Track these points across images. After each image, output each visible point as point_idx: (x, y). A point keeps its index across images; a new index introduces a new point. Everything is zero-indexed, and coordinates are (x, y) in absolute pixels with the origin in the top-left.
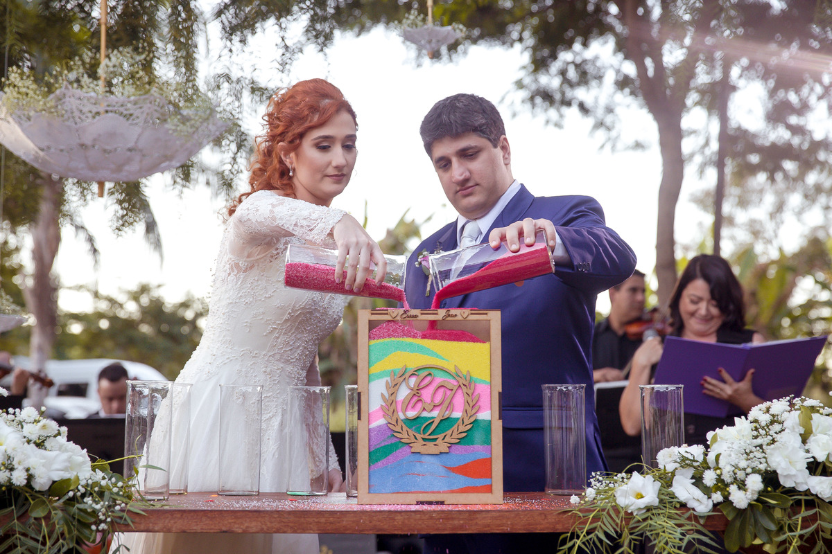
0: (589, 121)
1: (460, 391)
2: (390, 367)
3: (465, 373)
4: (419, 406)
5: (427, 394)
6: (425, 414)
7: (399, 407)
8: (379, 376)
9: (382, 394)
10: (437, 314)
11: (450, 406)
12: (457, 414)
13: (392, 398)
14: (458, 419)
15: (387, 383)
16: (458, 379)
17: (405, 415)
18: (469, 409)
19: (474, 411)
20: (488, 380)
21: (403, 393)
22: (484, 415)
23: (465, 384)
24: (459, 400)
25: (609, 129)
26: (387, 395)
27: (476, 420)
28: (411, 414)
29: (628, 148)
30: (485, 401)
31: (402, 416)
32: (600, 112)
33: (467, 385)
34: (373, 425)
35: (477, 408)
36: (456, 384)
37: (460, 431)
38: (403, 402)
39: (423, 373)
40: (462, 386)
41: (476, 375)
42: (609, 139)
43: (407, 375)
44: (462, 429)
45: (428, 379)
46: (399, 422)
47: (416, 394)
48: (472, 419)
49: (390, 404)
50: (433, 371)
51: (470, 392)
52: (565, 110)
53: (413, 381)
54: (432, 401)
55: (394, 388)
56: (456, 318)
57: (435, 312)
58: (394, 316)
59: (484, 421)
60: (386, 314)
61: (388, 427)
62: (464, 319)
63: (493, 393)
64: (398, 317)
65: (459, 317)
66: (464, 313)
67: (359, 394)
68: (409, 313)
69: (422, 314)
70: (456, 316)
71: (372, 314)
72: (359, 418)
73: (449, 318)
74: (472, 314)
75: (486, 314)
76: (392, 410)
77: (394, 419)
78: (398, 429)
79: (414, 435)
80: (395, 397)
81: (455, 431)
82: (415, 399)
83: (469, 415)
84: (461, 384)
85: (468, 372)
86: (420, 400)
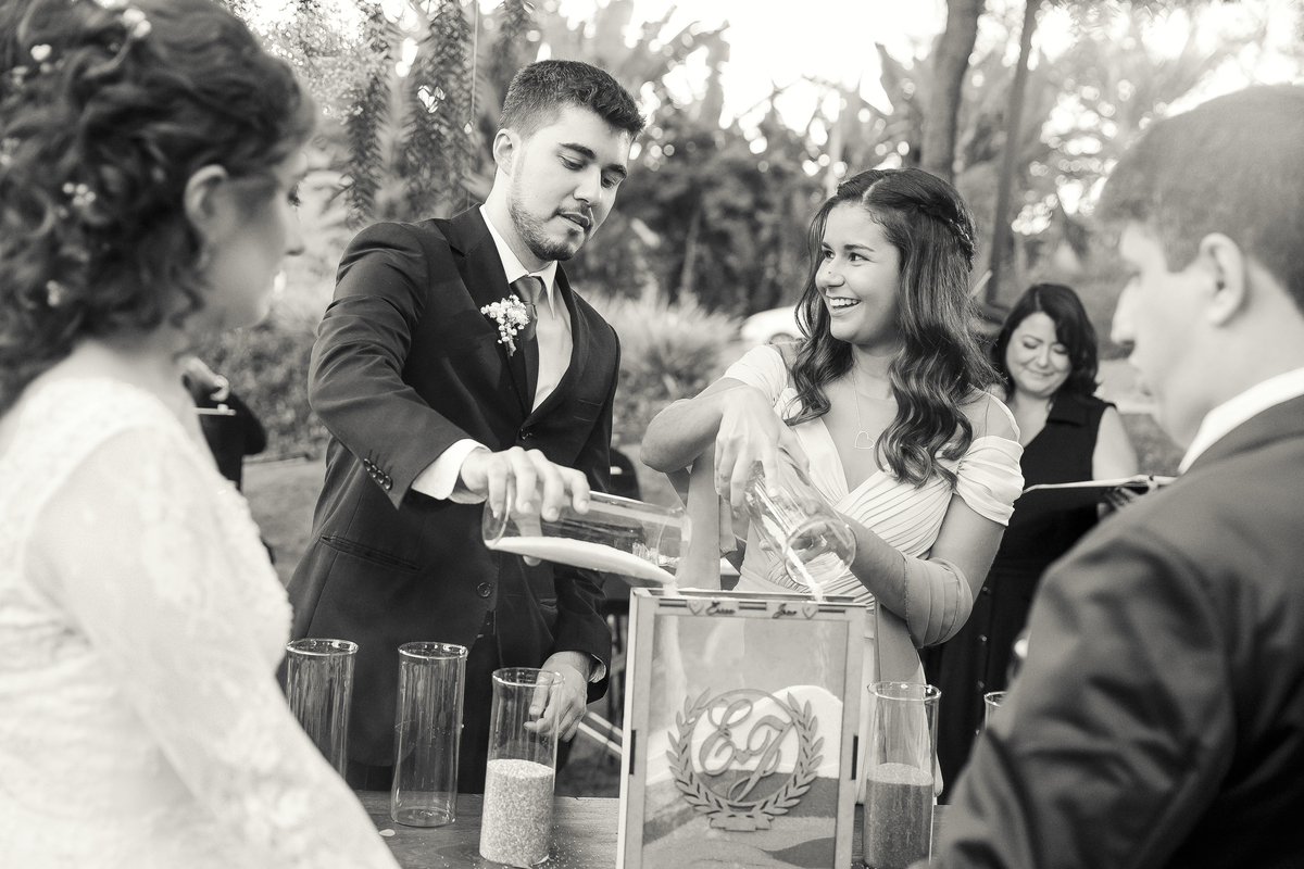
1: (793, 732)
4: (728, 752)
5: (739, 736)
6: (736, 766)
10: (764, 609)
11: (777, 755)
13: (686, 740)
14: (788, 775)
15: (678, 715)
17: (703, 765)
18: (805, 761)
19: (813, 764)
22: (829, 769)
23: (802, 720)
27: (816, 778)
28: (714, 765)
30: (832, 746)
31: (698, 768)
33: (805, 724)
34: (652, 780)
35: (818, 759)
36: (787, 719)
37: (789, 795)
38: (703, 745)
39: (736, 700)
40: (797, 724)
43: (711, 705)
44: (793, 792)
45: (744, 709)
46: (695, 779)
47: (724, 732)
48: (810, 778)
49: (680, 751)
50: (752, 697)
51: (808, 735)
53: (718, 713)
54: (748, 747)
55: (687, 724)
56: (795, 616)
57: (763, 606)
58: (696, 609)
59: (828, 779)
60: (685, 606)
61: (677, 787)
62: (809, 619)
63: (845, 737)
64: (704, 612)
65: (800, 615)
66: (808, 609)
67: (634, 733)
68: (720, 607)
69: (741, 608)
70: (795, 613)
71: (661, 605)
72: (632, 771)
73: (784, 616)
74: (820, 611)
75: (843, 612)
76: (683, 761)
77: (687, 773)
78: (693, 790)
79: (717, 801)
80: (690, 739)
81: (782, 795)
82: (721, 741)
83: (805, 772)
84: (796, 721)
85: (808, 704)
86: (729, 743)
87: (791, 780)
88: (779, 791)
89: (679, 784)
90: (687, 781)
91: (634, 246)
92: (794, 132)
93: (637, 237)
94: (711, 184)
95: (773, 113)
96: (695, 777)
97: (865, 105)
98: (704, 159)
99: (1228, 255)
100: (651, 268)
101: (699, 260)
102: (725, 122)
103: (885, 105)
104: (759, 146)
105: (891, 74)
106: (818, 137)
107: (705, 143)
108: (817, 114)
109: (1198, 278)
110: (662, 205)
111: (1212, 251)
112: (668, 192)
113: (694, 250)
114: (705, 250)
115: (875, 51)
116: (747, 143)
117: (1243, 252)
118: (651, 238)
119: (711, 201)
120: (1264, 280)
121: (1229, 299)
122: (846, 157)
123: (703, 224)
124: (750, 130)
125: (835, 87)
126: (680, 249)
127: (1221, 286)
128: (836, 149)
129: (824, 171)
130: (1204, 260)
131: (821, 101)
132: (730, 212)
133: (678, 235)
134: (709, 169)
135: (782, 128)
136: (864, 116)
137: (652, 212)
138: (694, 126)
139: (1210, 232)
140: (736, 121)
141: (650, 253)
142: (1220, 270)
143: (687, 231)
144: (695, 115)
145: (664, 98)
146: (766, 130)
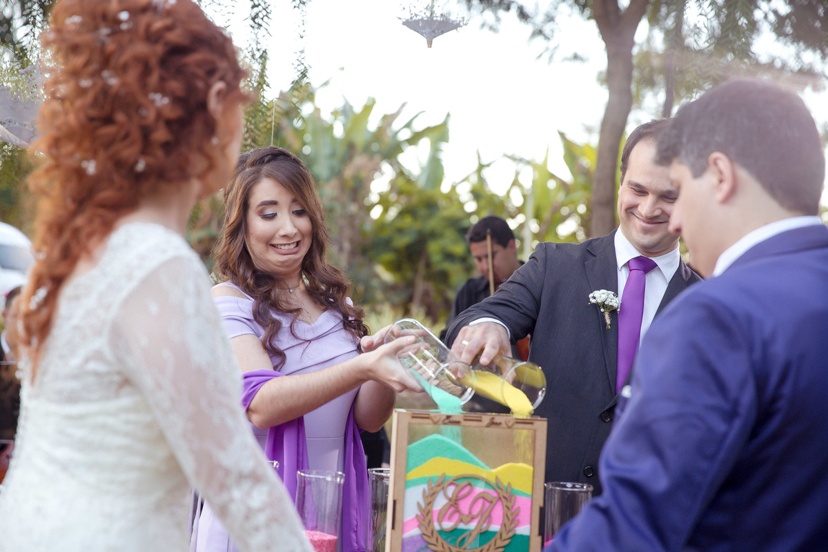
0: (528, 28)
1: (499, 504)
2: (428, 475)
3: (505, 484)
4: (456, 517)
5: (464, 506)
6: (462, 526)
7: (435, 518)
8: (417, 482)
9: (419, 504)
10: (480, 421)
11: (489, 519)
12: (495, 527)
13: (429, 507)
14: (495, 533)
15: (424, 491)
16: (499, 491)
17: (440, 525)
18: (508, 523)
19: (513, 526)
20: (529, 492)
21: (440, 502)
22: (524, 530)
23: (505, 495)
24: (498, 512)
25: (547, 38)
26: (423, 505)
27: (515, 535)
28: (448, 525)
29: (566, 59)
30: (525, 515)
31: (437, 526)
32: (539, 19)
33: (508, 498)
34: (407, 535)
35: (516, 522)
36: (495, 495)
37: (497, 546)
38: (440, 511)
39: (462, 483)
40: (502, 498)
41: (516, 487)
42: (547, 49)
43: (446, 484)
44: (499, 543)
45: (467, 489)
46: (435, 533)
47: (454, 503)
48: (511, 534)
49: (425, 515)
50: (473, 482)
51: (510, 505)
52: (501, 13)
53: (451, 491)
54: (470, 513)
55: (430, 497)
56: (501, 426)
57: (479, 419)
58: (436, 420)
59: (522, 536)
60: (428, 418)
61: (423, 539)
62: (509, 427)
63: (534, 507)
64: (440, 422)
65: (504, 425)
66: (509, 421)
67: (395, 502)
68: (452, 419)
69: (465, 420)
70: (500, 424)
71: (413, 417)
72: (393, 527)
73: (493, 426)
74: (517, 423)
75: (532, 423)
76: (427, 521)
77: (430, 530)
78: (433, 541)
79: (450, 549)
80: (432, 507)
81: (492, 547)
82: (452, 509)
83: (508, 529)
84: (501, 496)
85: (509, 484)
86: (458, 511)
87: (498, 536)
88: (489, 543)
89: (424, 537)
90: (430, 535)
91: (375, 283)
92: (497, 196)
93: (376, 276)
94: (433, 235)
95: (482, 180)
96: (435, 532)
97: (553, 176)
98: (430, 216)
99: (724, 163)
100: (388, 299)
101: (426, 294)
102: (445, 188)
103: (566, 176)
104: (471, 206)
105: (572, 153)
106: (516, 200)
107: (431, 205)
108: (516, 183)
109: (710, 178)
110: (397, 251)
111: (715, 163)
112: (402, 241)
113: (421, 286)
114: (431, 286)
115: (558, 136)
116: (461, 205)
117: (731, 161)
118: (387, 276)
119: (434, 248)
120: (743, 174)
121: (726, 187)
122: (537, 216)
123: (428, 265)
124: (464, 193)
125: (528, 163)
126: (410, 285)
127: (721, 181)
128: (530, 209)
129: (521, 226)
130: (712, 169)
131: (517, 174)
132: (449, 256)
133: (409, 274)
134: (433, 224)
135: (489, 193)
136: (552, 184)
137: (388, 256)
138: (421, 192)
139: (712, 152)
140: (454, 188)
141: (388, 288)
142: (721, 172)
143: (415, 271)
144: (421, 183)
145: (398, 171)
146: (477, 194)
